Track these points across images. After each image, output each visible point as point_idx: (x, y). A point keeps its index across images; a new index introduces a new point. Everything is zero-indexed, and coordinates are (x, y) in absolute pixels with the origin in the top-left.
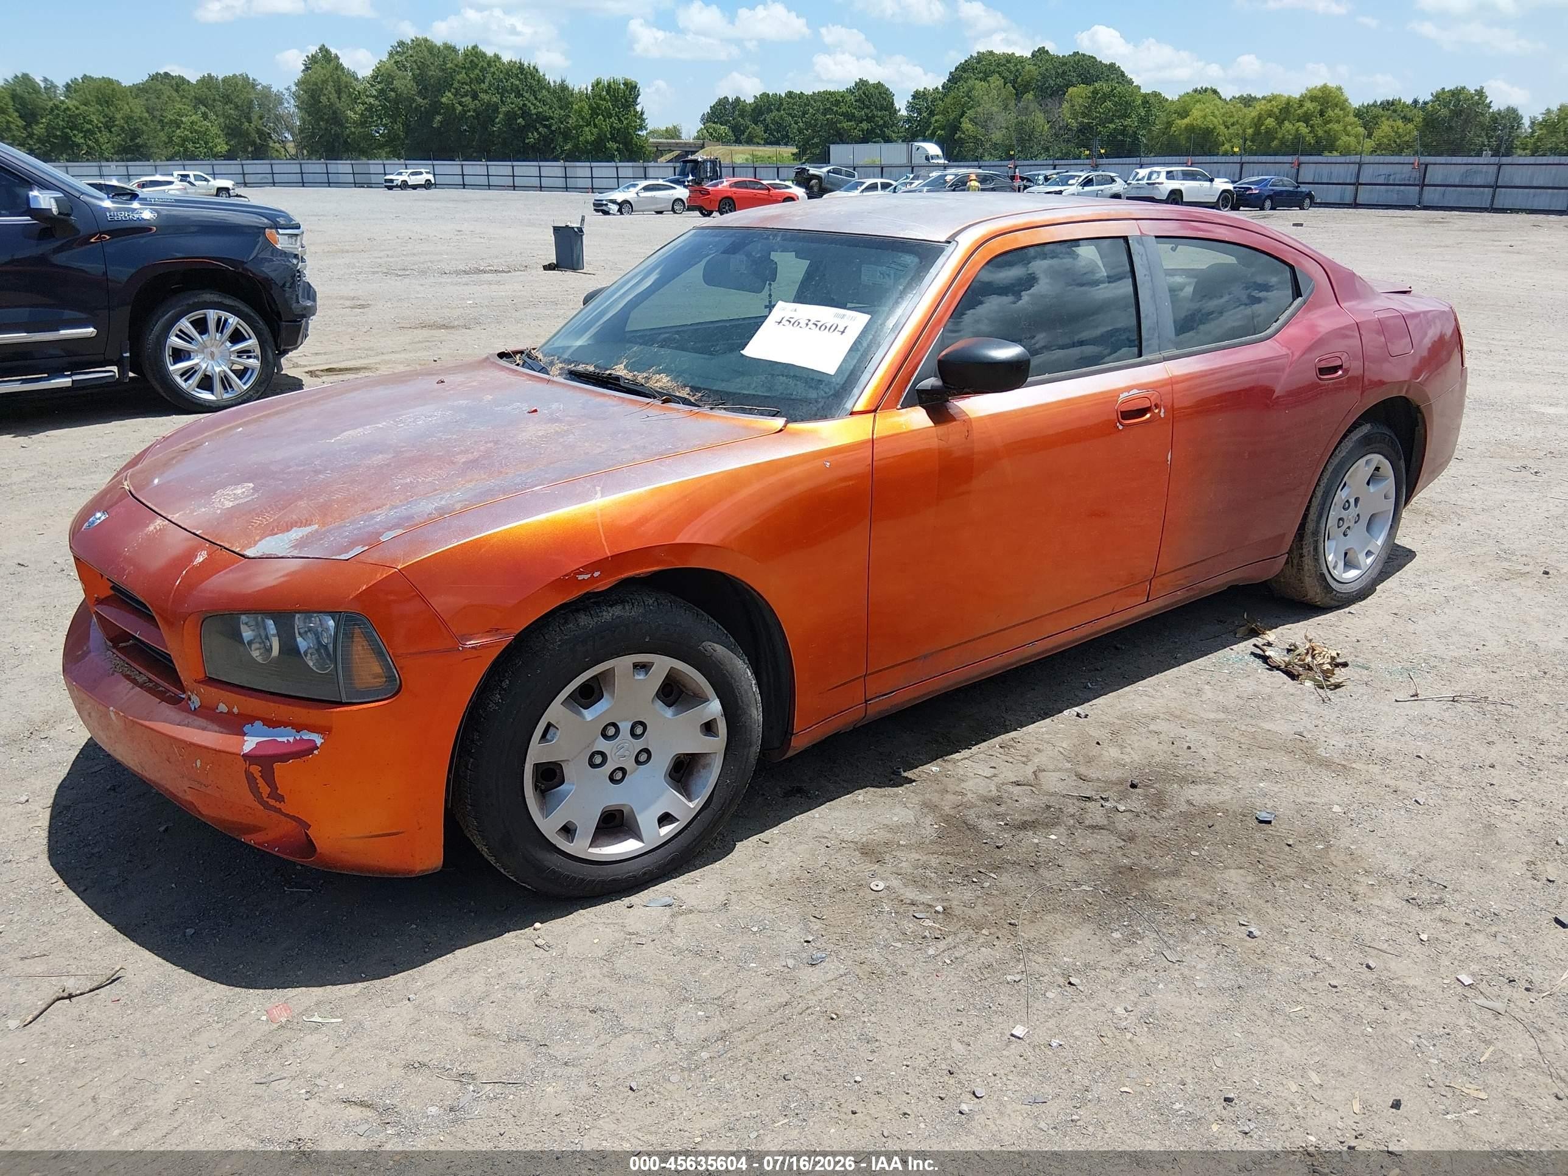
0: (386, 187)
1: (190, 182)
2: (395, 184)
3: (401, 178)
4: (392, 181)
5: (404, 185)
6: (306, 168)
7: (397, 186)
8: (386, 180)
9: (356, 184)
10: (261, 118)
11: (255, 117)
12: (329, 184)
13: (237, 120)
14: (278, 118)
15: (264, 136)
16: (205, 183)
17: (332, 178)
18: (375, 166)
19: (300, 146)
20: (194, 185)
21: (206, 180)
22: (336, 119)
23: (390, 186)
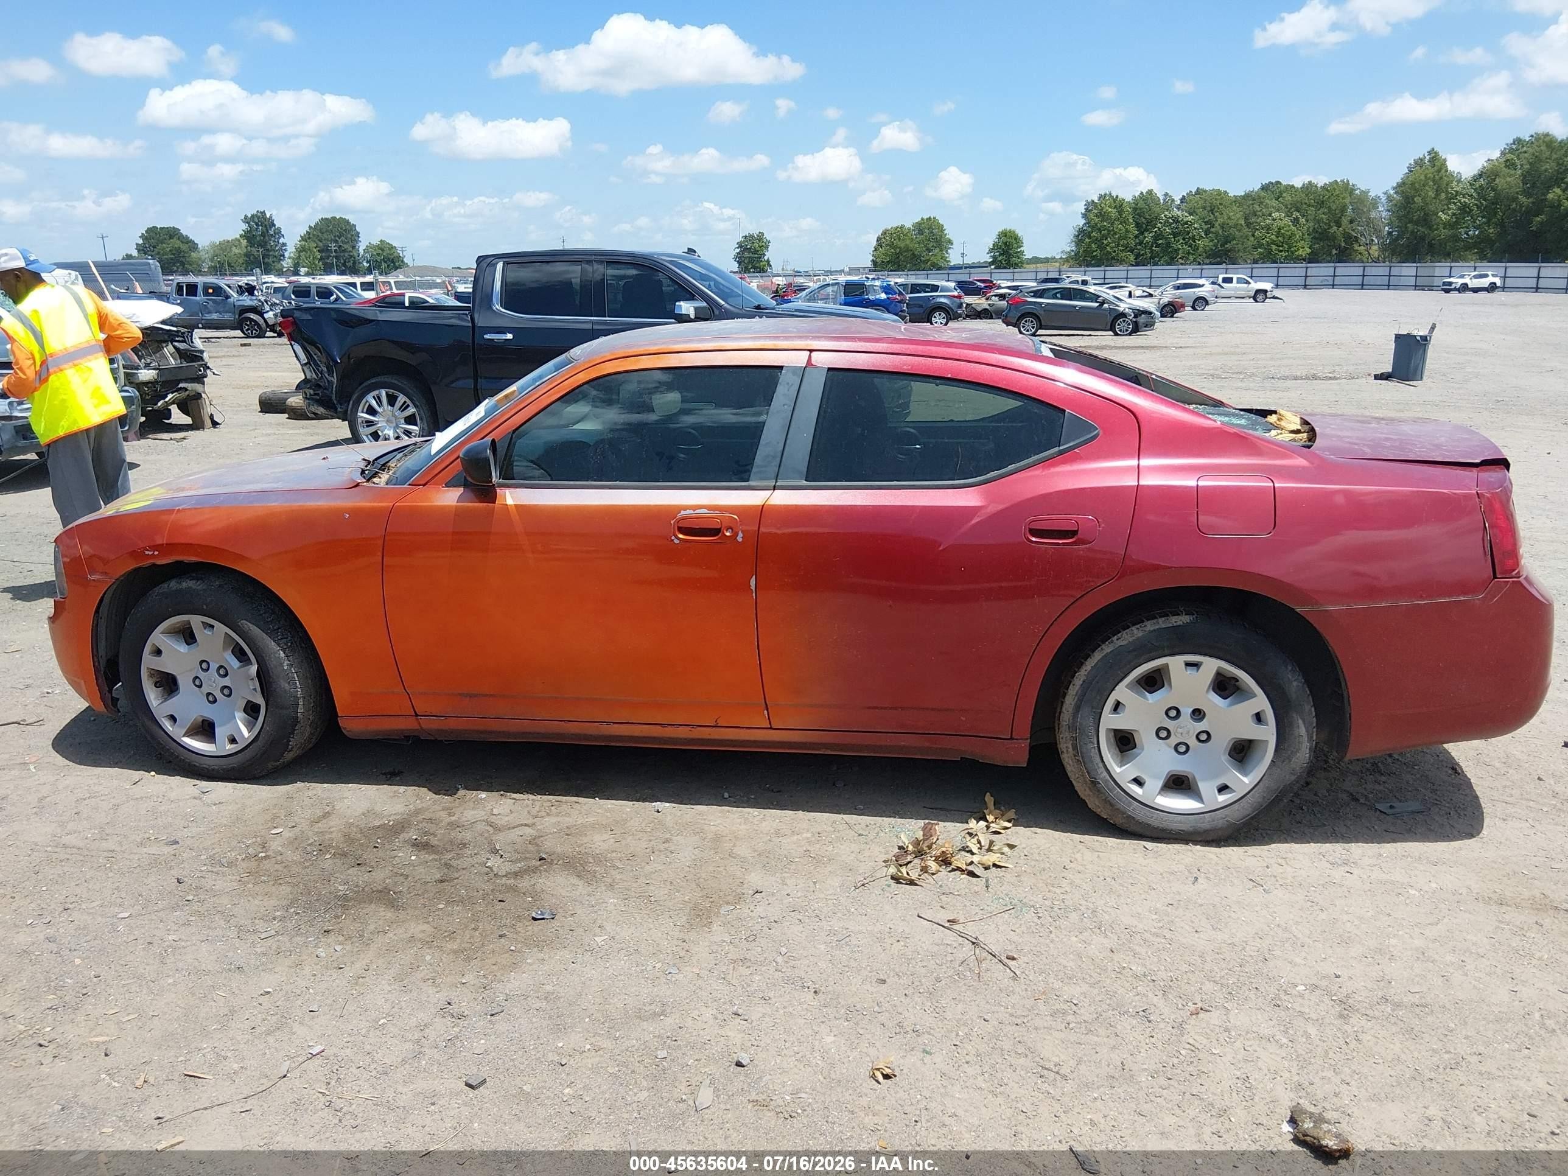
0: (1443, 290)
1: (1219, 285)
2: (1453, 287)
3: (1461, 281)
4: (1450, 284)
5: (1464, 288)
6: (1368, 271)
7: (1455, 289)
8: (1444, 284)
9: (1416, 287)
10: (1351, 222)
11: (1345, 221)
12: (1388, 286)
13: (1326, 224)
14: (1369, 221)
15: (1350, 239)
16: (1246, 285)
17: (1393, 281)
18: (1441, 269)
19: (1384, 248)
20: (1222, 287)
21: (1248, 283)
22: (1426, 220)
23: (1447, 289)
